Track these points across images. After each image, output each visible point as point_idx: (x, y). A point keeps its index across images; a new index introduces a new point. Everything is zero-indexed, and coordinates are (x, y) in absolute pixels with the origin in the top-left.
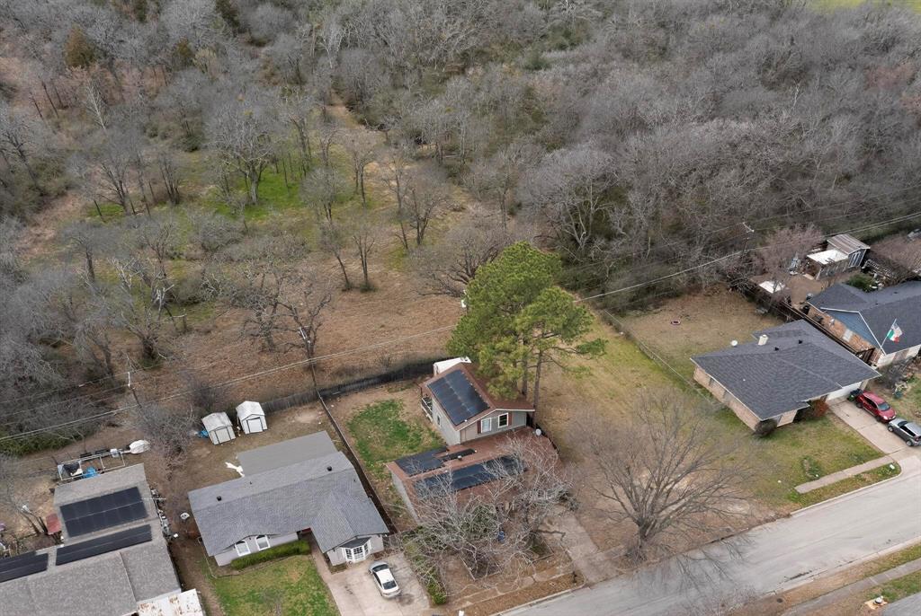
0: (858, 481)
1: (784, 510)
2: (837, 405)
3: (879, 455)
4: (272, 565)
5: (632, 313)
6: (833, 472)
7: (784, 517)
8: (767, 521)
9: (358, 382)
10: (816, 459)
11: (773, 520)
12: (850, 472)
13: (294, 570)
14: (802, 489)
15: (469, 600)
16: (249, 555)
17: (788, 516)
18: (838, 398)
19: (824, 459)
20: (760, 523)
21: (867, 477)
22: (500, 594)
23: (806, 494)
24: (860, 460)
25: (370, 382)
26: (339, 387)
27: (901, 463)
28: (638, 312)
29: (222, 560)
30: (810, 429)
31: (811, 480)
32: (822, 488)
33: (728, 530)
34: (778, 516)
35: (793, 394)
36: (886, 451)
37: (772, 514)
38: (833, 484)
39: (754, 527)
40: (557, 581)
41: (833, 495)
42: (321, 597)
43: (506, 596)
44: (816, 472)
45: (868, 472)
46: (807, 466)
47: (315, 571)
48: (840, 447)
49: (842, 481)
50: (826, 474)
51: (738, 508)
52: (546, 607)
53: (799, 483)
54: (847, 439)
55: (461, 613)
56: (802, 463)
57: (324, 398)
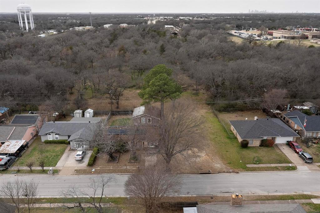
0: (276, 169)
1: (236, 170)
2: (281, 145)
3: (289, 162)
6: (265, 164)
7: (236, 173)
8: (227, 172)
10: (261, 158)
11: (230, 172)
12: (273, 165)
13: (59, 148)
14: (248, 166)
15: (100, 167)
17: (238, 173)
18: (283, 143)
19: (265, 159)
20: (224, 172)
21: (280, 168)
22: (111, 168)
23: (249, 167)
24: (281, 162)
26: (118, 112)
27: (298, 167)
28: (226, 112)
30: (265, 149)
31: (255, 164)
32: (258, 167)
33: (210, 171)
34: (233, 172)
35: (258, 134)
36: (293, 162)
37: (231, 171)
38: (264, 167)
39: (221, 173)
42: (59, 155)
43: (113, 169)
44: (259, 161)
46: (256, 159)
47: (65, 149)
48: (274, 157)
49: (268, 167)
50: (262, 163)
51: (218, 165)
52: (122, 176)
53: (249, 164)
54: (278, 155)
55: (93, 170)
56: (254, 158)
57: (113, 114)
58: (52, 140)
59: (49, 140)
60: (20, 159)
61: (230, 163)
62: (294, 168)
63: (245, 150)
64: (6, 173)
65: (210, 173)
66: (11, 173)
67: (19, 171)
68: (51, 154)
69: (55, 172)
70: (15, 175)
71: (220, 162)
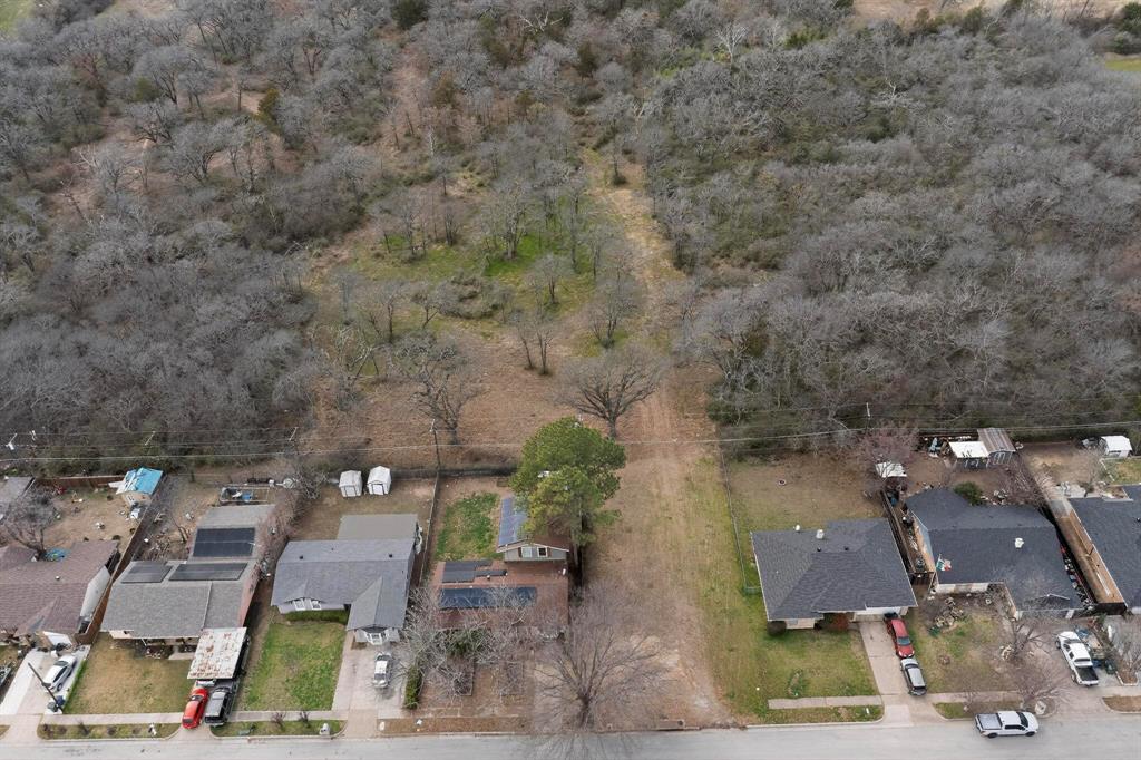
0: (833, 715)
1: (742, 720)
2: (870, 623)
3: (872, 691)
4: (315, 625)
5: (751, 459)
6: (814, 696)
7: (740, 727)
8: (721, 726)
9: (475, 470)
10: (808, 676)
11: (728, 727)
12: (832, 702)
13: (327, 635)
14: (774, 704)
15: (433, 713)
16: (303, 612)
17: (744, 728)
19: (816, 680)
20: (714, 726)
21: (844, 713)
22: (459, 715)
23: (775, 710)
24: (851, 691)
25: (486, 472)
26: (458, 471)
27: (888, 709)
29: (284, 609)
30: (825, 640)
31: (789, 697)
32: (793, 710)
33: (681, 723)
34: (735, 725)
35: (812, 602)
36: (881, 690)
37: (730, 721)
38: (806, 709)
39: (707, 728)
40: (510, 720)
41: (798, 721)
42: (332, 668)
43: (463, 719)
44: (801, 690)
45: (848, 708)
46: (794, 681)
47: (342, 642)
48: (841, 670)
49: (817, 709)
50: (807, 696)
51: (702, 703)
52: (486, 741)
53: (775, 697)
54: (854, 665)
55: (419, 722)
56: (792, 676)
57: (444, 477)
58: (304, 609)
59: (298, 609)
60: (246, 682)
61: (731, 696)
62: (876, 713)
63: (775, 643)
64: (227, 735)
65: (682, 730)
66: (238, 735)
67: (254, 728)
68: (313, 662)
69: (336, 728)
70: (250, 740)
71: (709, 689)
